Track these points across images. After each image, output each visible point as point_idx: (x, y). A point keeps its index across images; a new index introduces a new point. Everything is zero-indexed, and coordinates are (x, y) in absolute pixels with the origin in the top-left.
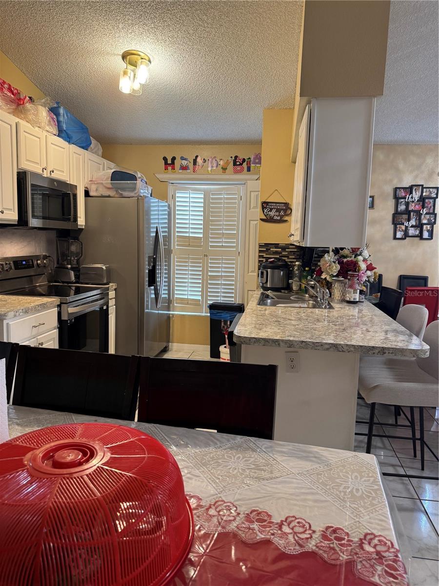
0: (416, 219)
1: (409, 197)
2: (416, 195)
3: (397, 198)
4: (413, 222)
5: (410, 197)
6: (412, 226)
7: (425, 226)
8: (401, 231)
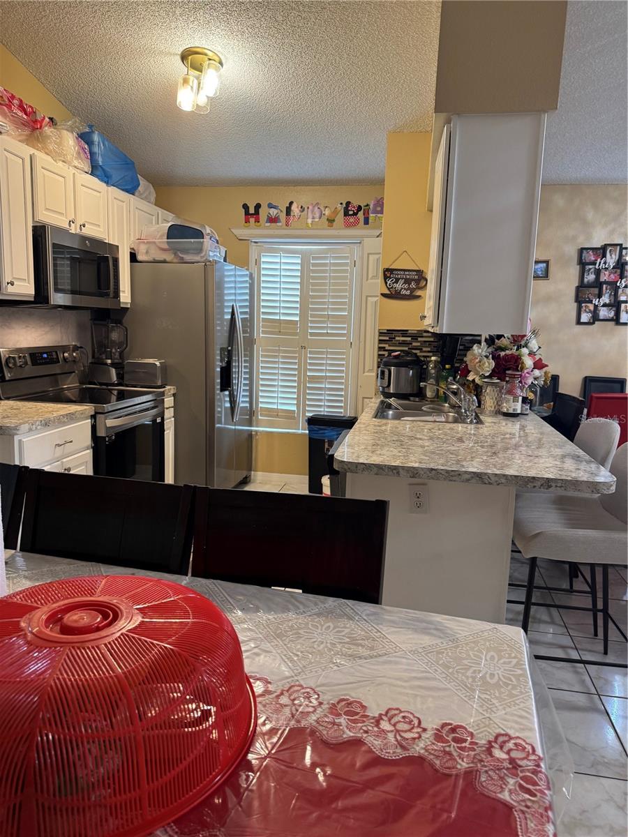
0: (611, 295)
1: (600, 263)
2: (611, 259)
3: (582, 264)
4: (606, 299)
5: (602, 262)
6: (605, 305)
7: (623, 305)
8: (588, 313)
